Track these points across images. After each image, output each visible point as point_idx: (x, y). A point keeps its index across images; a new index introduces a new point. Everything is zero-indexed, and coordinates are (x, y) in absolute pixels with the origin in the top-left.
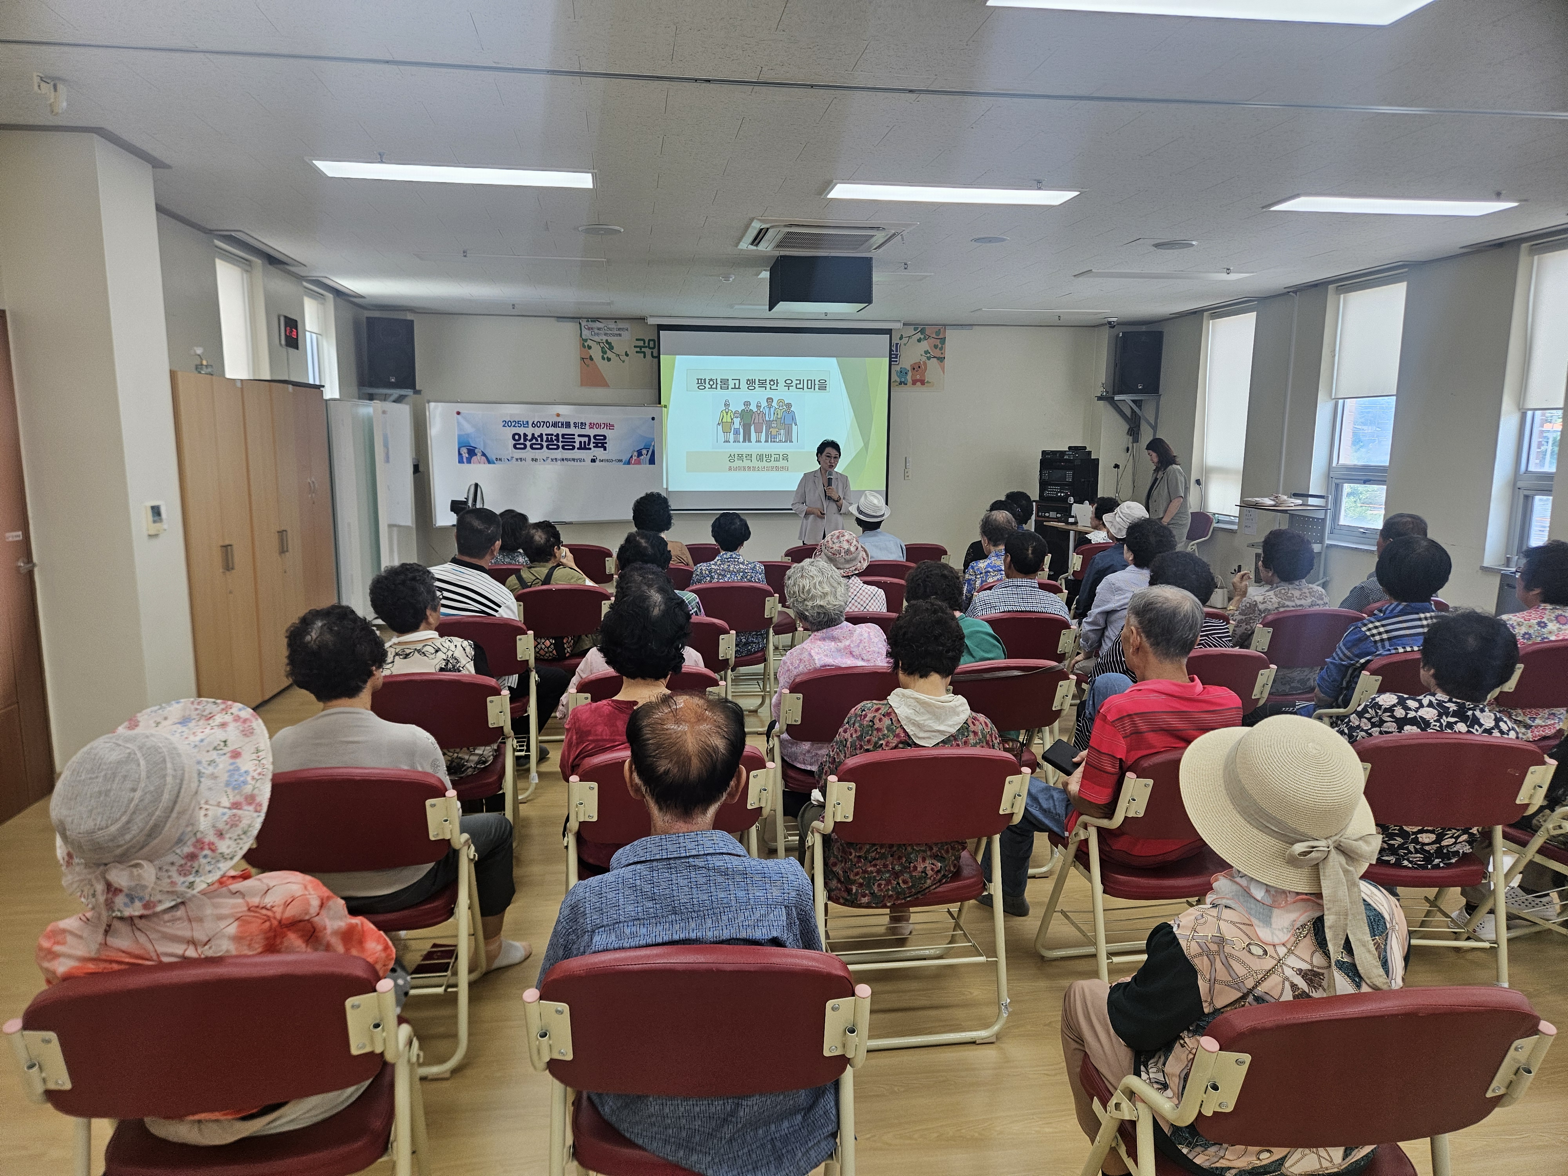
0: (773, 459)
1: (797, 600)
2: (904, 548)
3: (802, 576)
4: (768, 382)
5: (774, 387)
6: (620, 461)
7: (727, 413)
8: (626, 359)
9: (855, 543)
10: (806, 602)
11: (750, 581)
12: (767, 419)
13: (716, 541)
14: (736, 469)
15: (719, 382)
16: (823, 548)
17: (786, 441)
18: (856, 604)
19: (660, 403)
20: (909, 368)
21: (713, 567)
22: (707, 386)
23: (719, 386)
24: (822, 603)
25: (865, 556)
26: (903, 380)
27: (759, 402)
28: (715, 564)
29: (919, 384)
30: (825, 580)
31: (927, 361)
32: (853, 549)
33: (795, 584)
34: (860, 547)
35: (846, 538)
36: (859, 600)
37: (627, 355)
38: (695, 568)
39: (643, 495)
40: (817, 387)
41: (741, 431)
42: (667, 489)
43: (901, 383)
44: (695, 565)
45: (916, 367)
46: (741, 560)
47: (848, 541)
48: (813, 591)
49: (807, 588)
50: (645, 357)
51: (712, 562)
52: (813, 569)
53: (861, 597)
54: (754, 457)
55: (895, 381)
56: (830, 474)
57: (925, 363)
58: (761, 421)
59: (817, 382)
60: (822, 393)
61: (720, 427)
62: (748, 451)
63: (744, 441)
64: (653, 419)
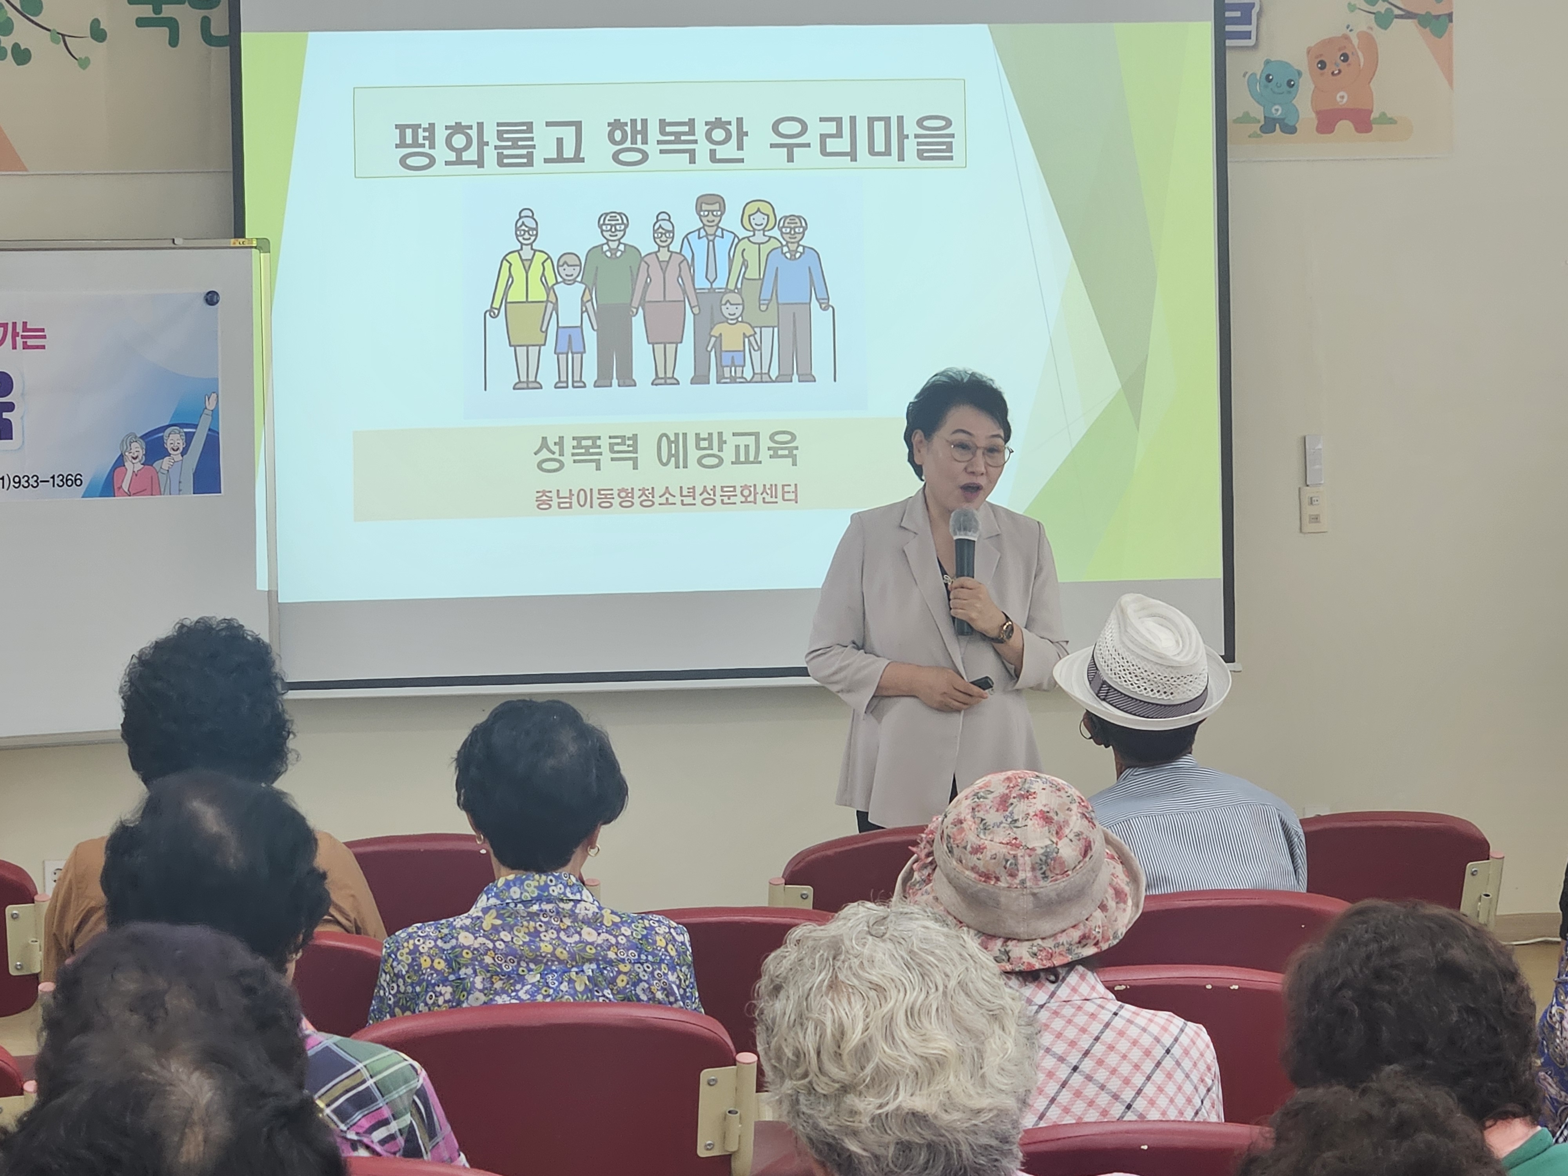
0: (728, 454)
1: (811, 1089)
2: (1298, 830)
3: (834, 985)
4: (701, 130)
5: (728, 151)
6: (69, 481)
7: (527, 265)
8: (97, 51)
9: (1076, 823)
10: (851, 1100)
11: (629, 999)
12: (701, 283)
13: (477, 823)
14: (566, 502)
15: (490, 135)
16: (940, 850)
17: (784, 378)
18: (1091, 1090)
19: (239, 231)
20: (1300, 61)
21: (466, 938)
22: (442, 153)
23: (490, 154)
24: (919, 1103)
25: (1122, 880)
26: (1277, 111)
27: (663, 216)
28: (474, 929)
29: (1345, 126)
30: (935, 1001)
31: (1379, 34)
32: (1068, 851)
33: (801, 1020)
34: (1098, 845)
35: (1039, 803)
36: (1101, 1075)
37: (98, 34)
38: (387, 945)
39: (164, 629)
40: (911, 146)
41: (591, 338)
42: (272, 595)
43: (1269, 125)
44: (390, 932)
45: (1333, 58)
46: (587, 908)
47: (1046, 818)
48: (883, 1053)
49: (855, 1037)
50: (174, 41)
51: (460, 921)
52: (880, 951)
53: (1113, 1060)
54: (647, 452)
55: (1246, 118)
56: (967, 523)
57: (1369, 43)
58: (674, 293)
59: (911, 128)
60: (935, 171)
61: (497, 325)
62: (623, 424)
63: (603, 381)
64: (211, 298)
